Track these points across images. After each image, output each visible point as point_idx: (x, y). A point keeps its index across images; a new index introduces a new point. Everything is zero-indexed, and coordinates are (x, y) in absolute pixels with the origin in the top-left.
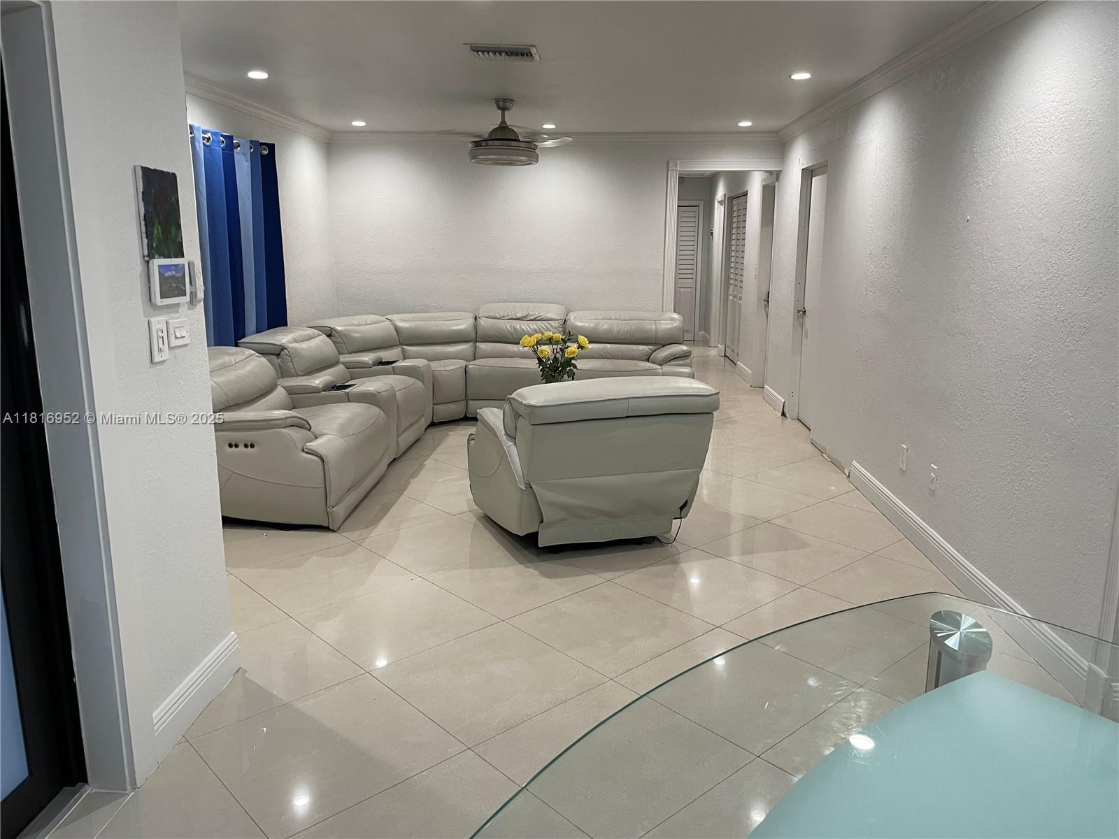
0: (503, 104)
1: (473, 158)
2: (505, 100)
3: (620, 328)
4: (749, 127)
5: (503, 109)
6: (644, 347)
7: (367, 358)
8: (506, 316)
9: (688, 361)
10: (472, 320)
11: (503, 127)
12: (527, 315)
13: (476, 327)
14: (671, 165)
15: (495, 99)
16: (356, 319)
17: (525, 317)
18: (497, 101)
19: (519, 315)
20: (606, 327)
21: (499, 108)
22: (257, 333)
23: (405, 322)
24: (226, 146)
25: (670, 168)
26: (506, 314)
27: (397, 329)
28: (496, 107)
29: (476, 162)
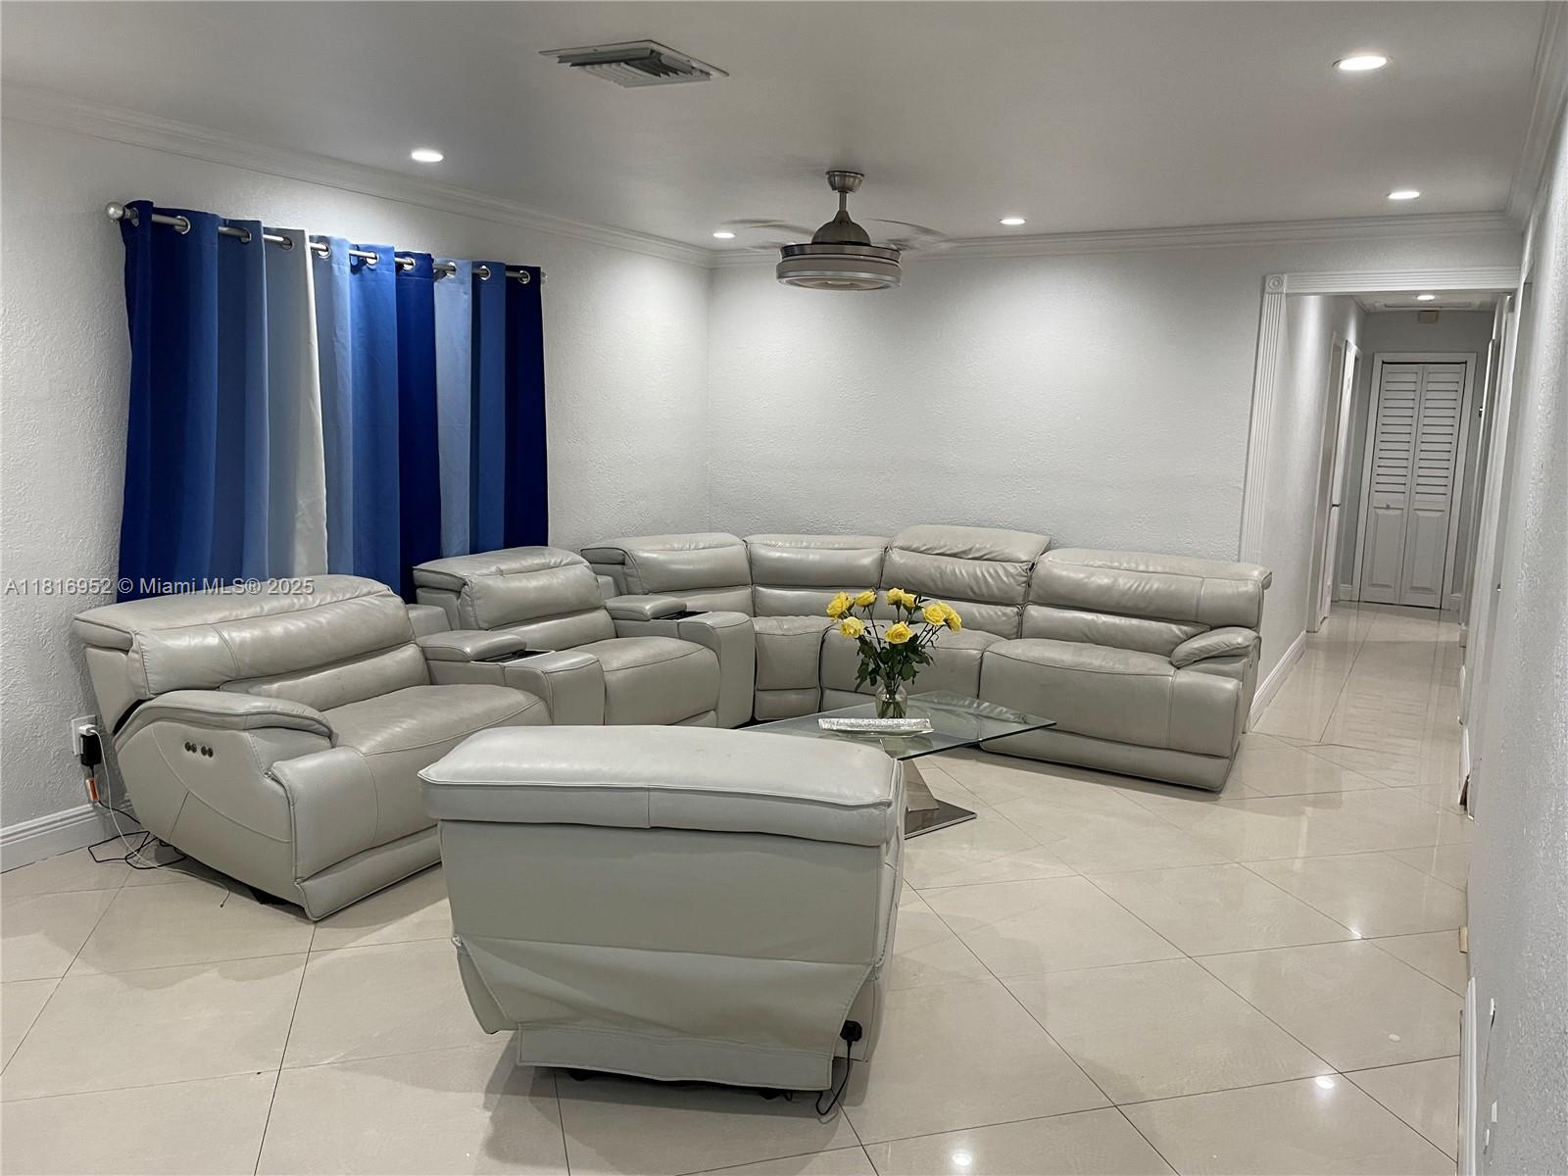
0: (842, 180)
1: (781, 276)
2: (844, 173)
3: (1129, 585)
5: (844, 190)
6: (1174, 627)
7: (650, 605)
8: (935, 548)
9: (1237, 666)
10: (876, 554)
11: (842, 220)
12: (970, 549)
13: (882, 562)
14: (1270, 283)
15: (828, 173)
16: (677, 541)
17: (964, 552)
18: (831, 174)
19: (956, 550)
20: (1105, 581)
21: (834, 188)
23: (778, 549)
24: (418, 269)
25: (1267, 290)
26: (942, 543)
27: (751, 560)
28: (830, 188)
29: (791, 283)
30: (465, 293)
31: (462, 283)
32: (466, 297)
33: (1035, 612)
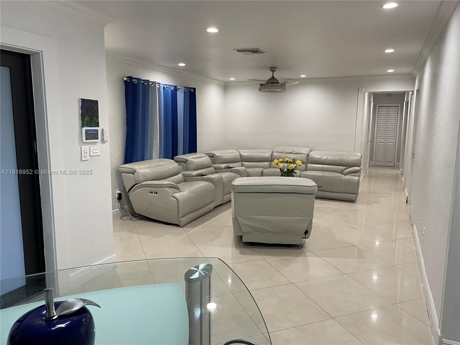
0: (273, 69)
1: (260, 90)
2: (273, 68)
3: (331, 159)
4: (393, 72)
5: (273, 71)
6: (342, 167)
7: (223, 166)
8: (284, 152)
9: (358, 174)
10: (270, 153)
11: (273, 78)
12: (293, 152)
13: (272, 155)
14: (360, 89)
15: (270, 68)
16: (224, 151)
17: (292, 152)
18: (271, 68)
19: (289, 152)
20: (325, 158)
21: (271, 71)
22: (183, 154)
23: (245, 153)
24: (174, 89)
25: (359, 91)
26: (286, 151)
27: (241, 156)
28: (270, 71)
29: (262, 92)
30: (183, 94)
31: (182, 92)
32: (183, 95)
33: (309, 165)
